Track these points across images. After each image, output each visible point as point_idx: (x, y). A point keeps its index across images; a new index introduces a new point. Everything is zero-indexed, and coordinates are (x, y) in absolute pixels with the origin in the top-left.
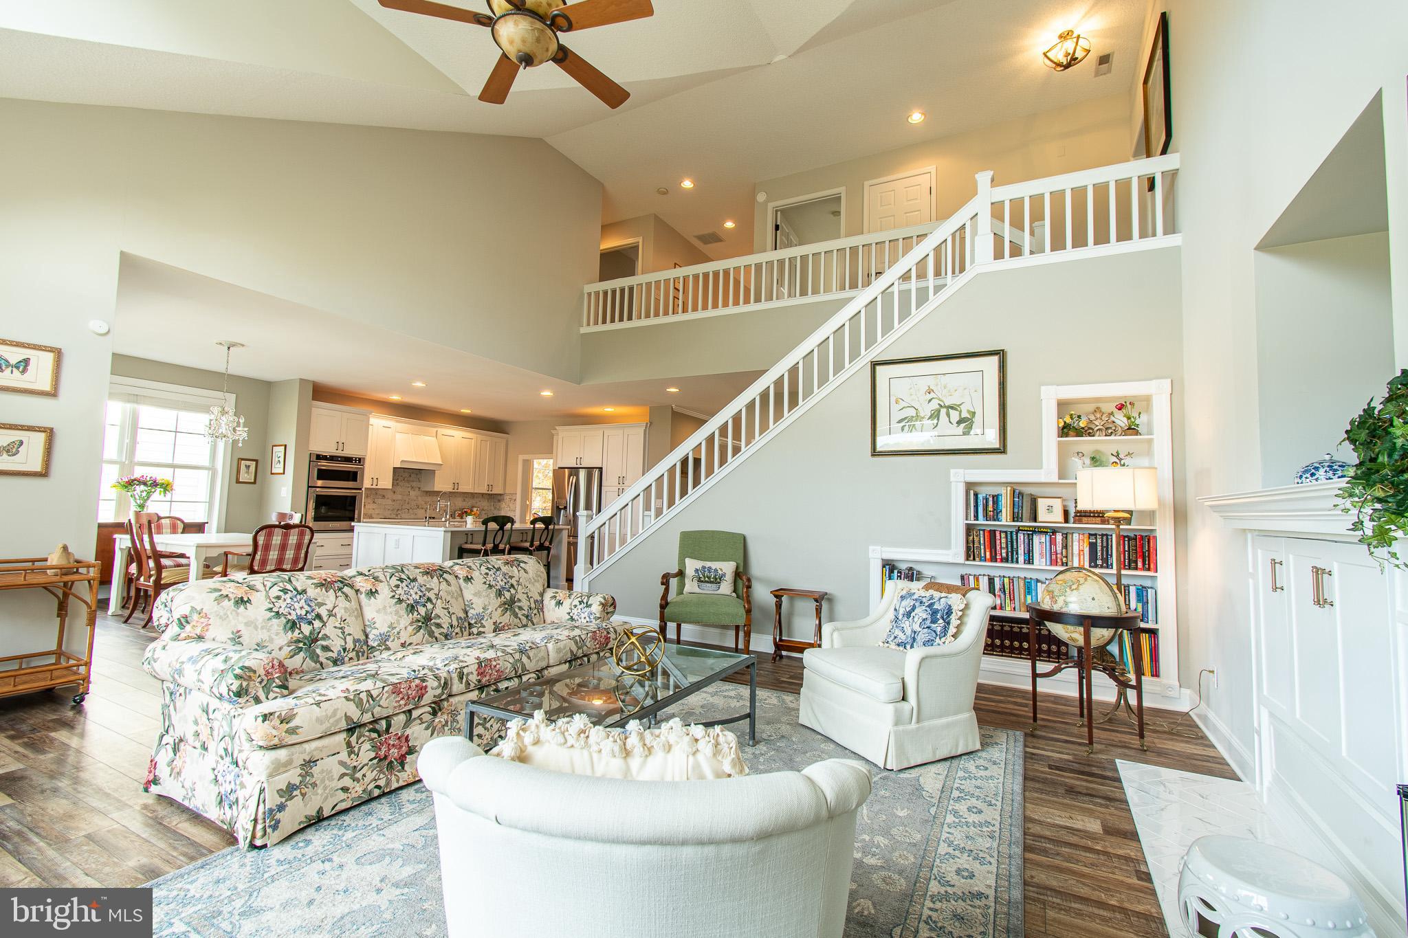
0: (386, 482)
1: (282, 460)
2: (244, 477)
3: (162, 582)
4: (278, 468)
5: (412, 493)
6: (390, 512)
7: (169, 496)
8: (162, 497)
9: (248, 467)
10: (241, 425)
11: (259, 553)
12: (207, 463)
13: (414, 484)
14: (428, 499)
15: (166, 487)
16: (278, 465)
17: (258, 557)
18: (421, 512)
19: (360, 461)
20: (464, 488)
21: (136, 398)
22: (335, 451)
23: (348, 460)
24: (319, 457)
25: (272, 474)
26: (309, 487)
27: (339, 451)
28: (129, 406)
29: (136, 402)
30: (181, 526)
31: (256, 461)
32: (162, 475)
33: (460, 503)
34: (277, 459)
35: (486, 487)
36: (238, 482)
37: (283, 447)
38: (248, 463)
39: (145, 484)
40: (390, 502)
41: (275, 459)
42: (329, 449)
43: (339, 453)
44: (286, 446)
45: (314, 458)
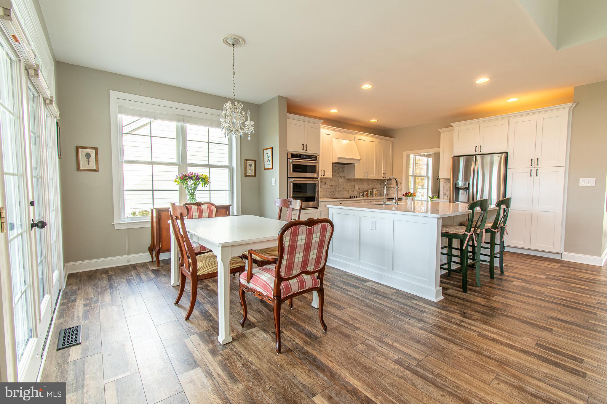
0: (329, 174)
1: (270, 159)
2: (250, 172)
3: (198, 274)
4: (268, 165)
5: (341, 180)
6: (329, 193)
7: (208, 187)
8: (203, 188)
9: (251, 165)
10: (249, 119)
11: (285, 257)
12: (227, 164)
13: (341, 174)
14: (349, 184)
15: (205, 180)
16: (268, 163)
17: (284, 262)
18: (346, 194)
19: (315, 158)
20: (372, 176)
21: (183, 118)
22: (302, 151)
23: (309, 157)
24: (294, 156)
25: (265, 169)
26: (288, 177)
27: (304, 151)
28: (180, 124)
29: (184, 121)
30: (214, 209)
31: (255, 161)
32: (202, 172)
33: (365, 186)
34: (267, 159)
35: (382, 175)
36: (246, 176)
37: (271, 150)
38: (250, 162)
39: (191, 178)
40: (328, 187)
41: (266, 159)
42: (298, 150)
43: (304, 152)
44: (272, 148)
45: (290, 156)
